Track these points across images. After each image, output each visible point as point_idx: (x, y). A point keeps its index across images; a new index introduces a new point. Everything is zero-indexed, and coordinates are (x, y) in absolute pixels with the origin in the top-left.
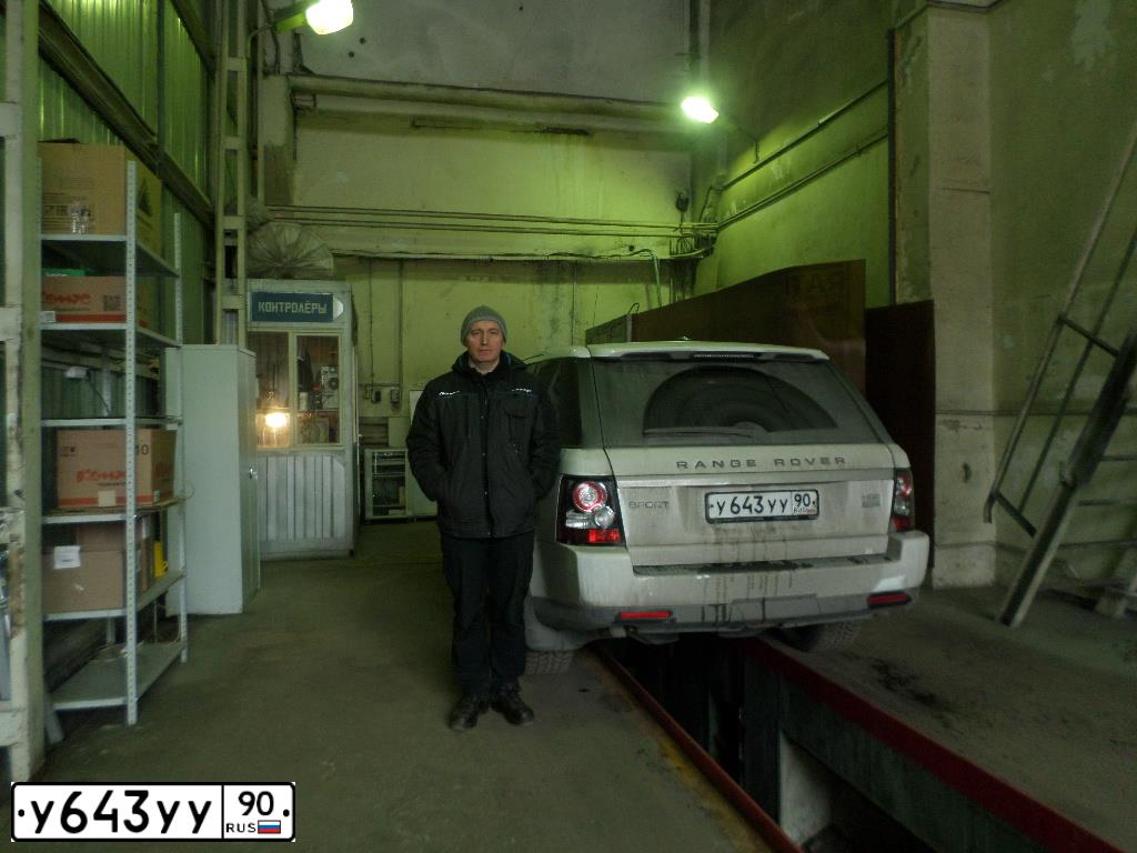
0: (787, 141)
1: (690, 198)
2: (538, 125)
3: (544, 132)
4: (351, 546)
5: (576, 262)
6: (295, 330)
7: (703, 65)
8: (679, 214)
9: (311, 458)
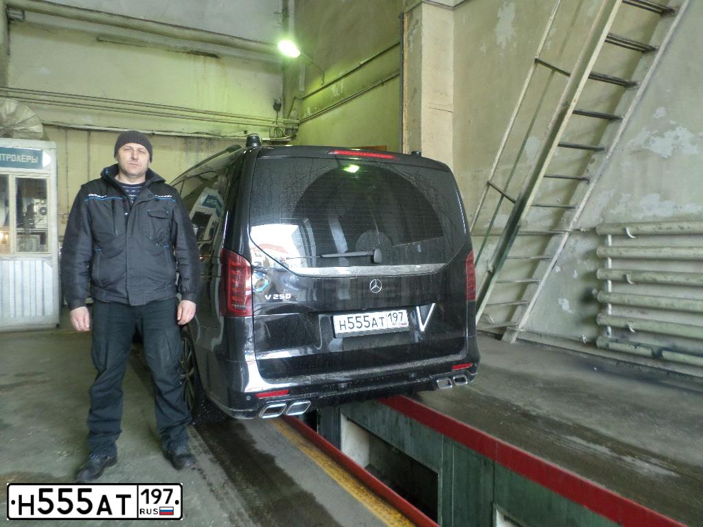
0: (341, 74)
1: (282, 103)
2: (185, 48)
3: (188, 53)
4: (57, 321)
5: (210, 139)
6: (14, 174)
7: (291, 21)
8: (274, 112)
9: (27, 262)
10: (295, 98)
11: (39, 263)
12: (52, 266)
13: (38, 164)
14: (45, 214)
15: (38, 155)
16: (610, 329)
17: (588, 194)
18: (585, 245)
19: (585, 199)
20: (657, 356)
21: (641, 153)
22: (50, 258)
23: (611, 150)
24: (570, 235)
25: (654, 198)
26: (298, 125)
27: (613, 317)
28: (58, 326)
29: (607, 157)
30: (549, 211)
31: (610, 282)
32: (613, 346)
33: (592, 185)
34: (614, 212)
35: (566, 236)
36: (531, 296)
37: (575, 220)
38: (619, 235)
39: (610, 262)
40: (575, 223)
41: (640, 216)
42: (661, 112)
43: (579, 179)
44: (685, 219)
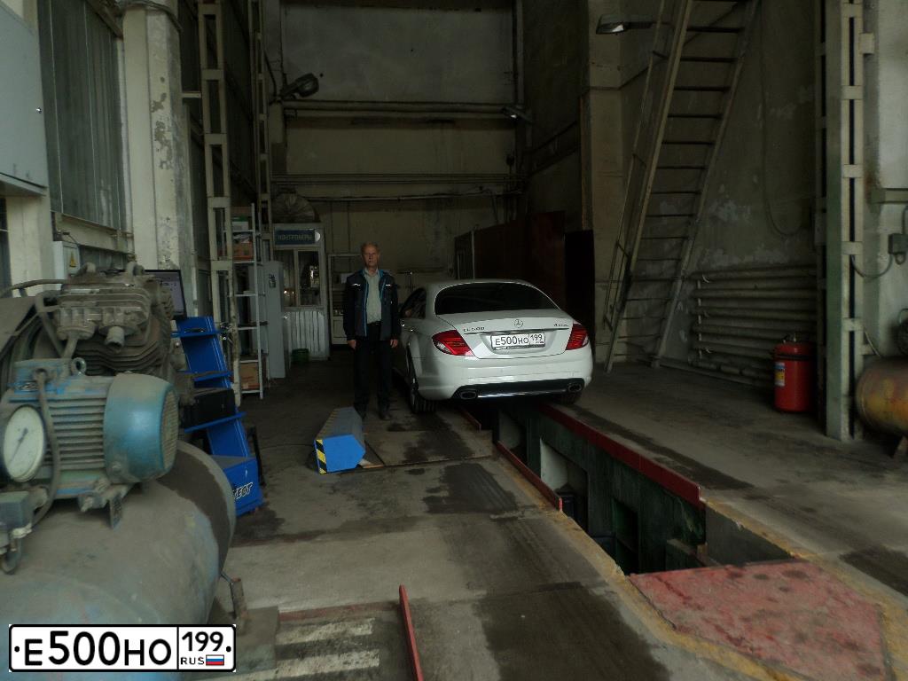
0: (555, 133)
1: (515, 157)
2: (424, 118)
3: (427, 123)
4: (328, 354)
5: (447, 198)
6: (297, 249)
7: (520, 79)
8: (508, 167)
9: (307, 313)
10: (524, 153)
11: (315, 313)
12: (324, 315)
13: (312, 241)
15: (312, 234)
16: (700, 352)
17: (689, 249)
18: (689, 288)
19: (688, 253)
20: (719, 370)
21: (714, 219)
22: (322, 309)
23: (699, 215)
24: (683, 281)
25: (721, 251)
26: (528, 177)
27: (702, 343)
28: (329, 359)
29: (698, 221)
30: (672, 263)
31: (700, 317)
32: (701, 364)
33: (691, 242)
34: (703, 263)
35: (680, 283)
36: (664, 330)
37: (683, 269)
38: (702, 281)
39: (699, 301)
40: (684, 271)
41: (714, 266)
42: (722, 188)
43: (685, 238)
44: (733, 269)
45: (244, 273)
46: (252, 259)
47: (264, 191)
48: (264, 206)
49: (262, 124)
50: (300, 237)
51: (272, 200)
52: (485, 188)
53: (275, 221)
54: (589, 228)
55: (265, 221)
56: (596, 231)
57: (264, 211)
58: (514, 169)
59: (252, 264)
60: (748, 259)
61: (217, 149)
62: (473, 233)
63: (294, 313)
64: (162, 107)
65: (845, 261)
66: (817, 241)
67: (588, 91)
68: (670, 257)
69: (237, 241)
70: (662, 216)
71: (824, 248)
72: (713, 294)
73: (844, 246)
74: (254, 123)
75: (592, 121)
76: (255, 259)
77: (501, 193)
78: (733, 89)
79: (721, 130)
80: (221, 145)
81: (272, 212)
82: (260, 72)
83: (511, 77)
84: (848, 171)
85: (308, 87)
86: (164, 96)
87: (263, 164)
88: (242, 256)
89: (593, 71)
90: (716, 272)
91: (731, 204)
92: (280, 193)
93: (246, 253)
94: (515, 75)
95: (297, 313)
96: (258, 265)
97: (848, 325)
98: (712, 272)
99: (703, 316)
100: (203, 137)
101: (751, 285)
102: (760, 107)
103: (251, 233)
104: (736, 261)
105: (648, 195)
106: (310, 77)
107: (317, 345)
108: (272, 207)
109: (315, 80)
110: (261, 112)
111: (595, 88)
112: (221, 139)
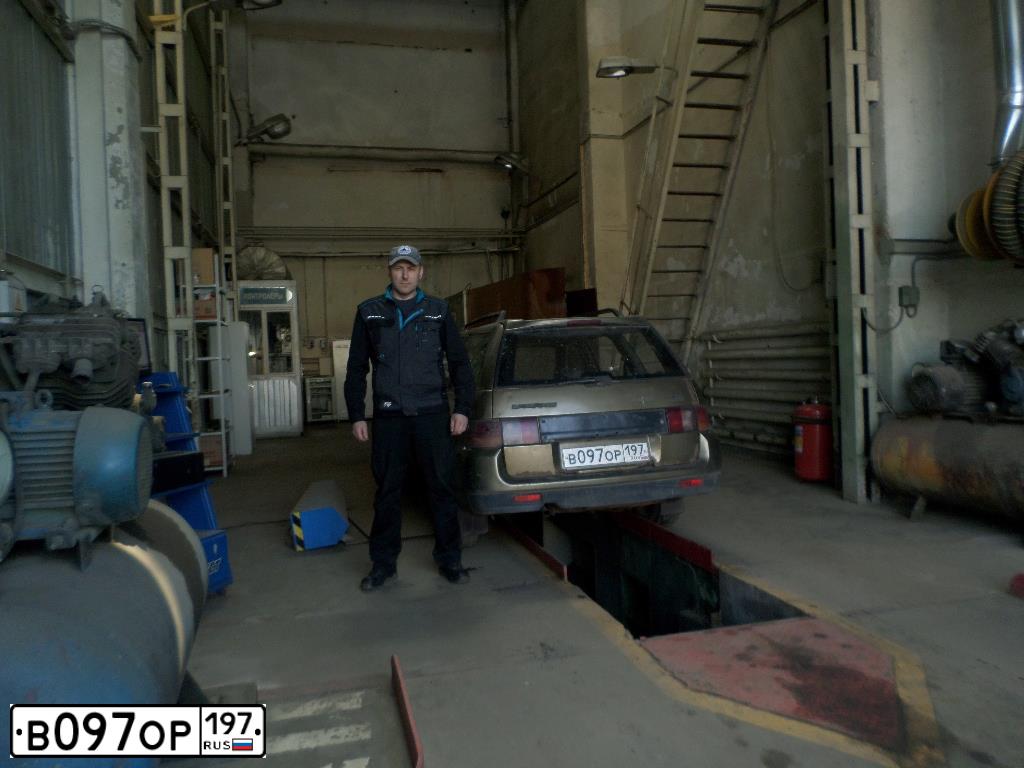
0: (554, 184)
1: (510, 210)
3: (414, 171)
4: (301, 430)
5: (438, 255)
6: (265, 309)
7: (515, 125)
8: (503, 220)
9: (277, 381)
10: (520, 206)
11: (286, 381)
12: (296, 384)
13: (283, 300)
14: (290, 341)
15: (283, 292)
16: (713, 418)
17: (699, 307)
19: (698, 312)
20: (732, 437)
21: (724, 275)
22: (294, 377)
23: (708, 271)
24: (693, 342)
25: (731, 309)
26: (525, 233)
27: (714, 407)
28: (302, 434)
29: (707, 277)
30: (680, 323)
31: (711, 381)
33: (700, 300)
34: (713, 322)
35: (689, 343)
37: (693, 329)
38: (713, 341)
39: (711, 363)
40: (694, 332)
41: (725, 325)
42: (731, 243)
43: (693, 296)
44: (744, 327)
45: (205, 335)
46: (215, 317)
47: (228, 243)
48: (227, 260)
49: (226, 168)
50: (269, 296)
51: (237, 253)
52: (477, 245)
53: (241, 278)
54: (591, 287)
55: (229, 279)
56: (600, 290)
57: (228, 266)
58: (509, 222)
59: (214, 325)
60: (759, 317)
61: (175, 194)
62: (464, 292)
63: (261, 382)
64: (118, 141)
65: (856, 314)
66: (828, 294)
67: (589, 138)
68: (679, 316)
69: (197, 297)
70: (668, 272)
71: (835, 302)
72: (723, 355)
73: (854, 299)
74: (217, 167)
75: (593, 171)
76: (219, 316)
77: (496, 250)
78: (740, 138)
79: (729, 180)
80: (180, 189)
81: (238, 268)
82: (224, 111)
83: (506, 122)
84: (857, 221)
85: (279, 128)
86: (120, 128)
87: (227, 213)
88: (203, 314)
89: (593, 117)
90: (728, 331)
91: (740, 259)
92: (247, 246)
93: (208, 310)
94: (510, 120)
95: (266, 382)
96: (222, 325)
97: (861, 381)
98: (721, 331)
99: (715, 379)
100: (159, 179)
101: (763, 344)
102: (768, 158)
103: (214, 288)
104: (747, 319)
105: (654, 249)
106: (281, 118)
107: (288, 419)
108: (237, 263)
109: (287, 121)
110: (225, 155)
111: (596, 136)
112: (181, 182)
